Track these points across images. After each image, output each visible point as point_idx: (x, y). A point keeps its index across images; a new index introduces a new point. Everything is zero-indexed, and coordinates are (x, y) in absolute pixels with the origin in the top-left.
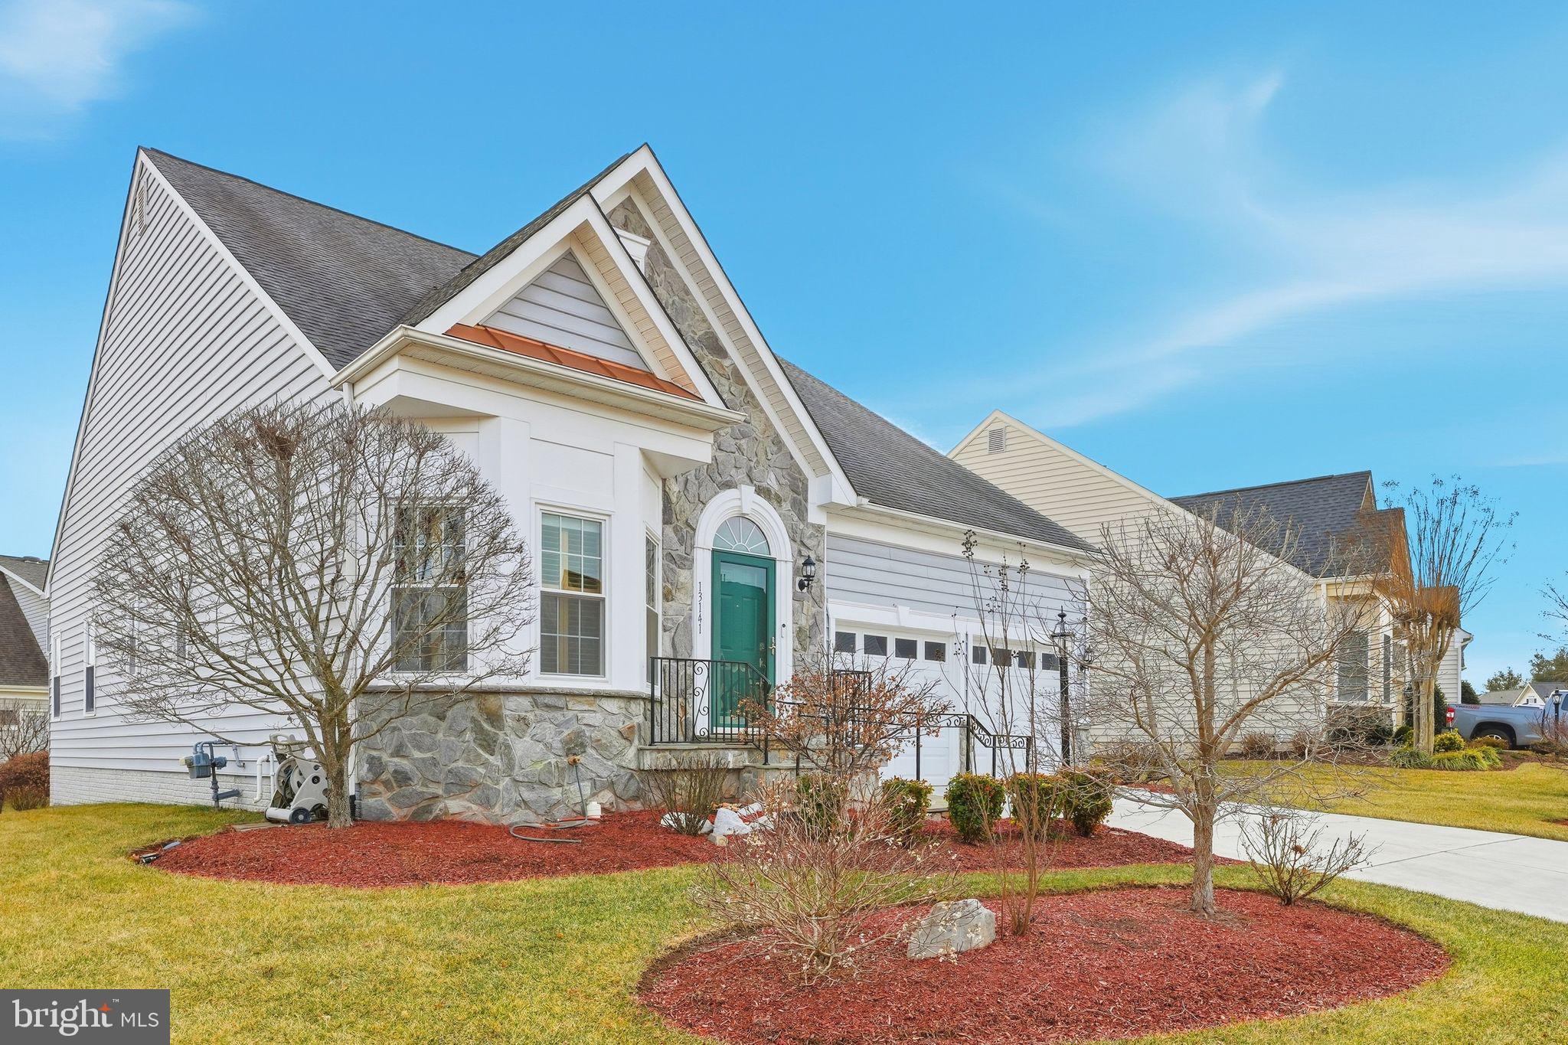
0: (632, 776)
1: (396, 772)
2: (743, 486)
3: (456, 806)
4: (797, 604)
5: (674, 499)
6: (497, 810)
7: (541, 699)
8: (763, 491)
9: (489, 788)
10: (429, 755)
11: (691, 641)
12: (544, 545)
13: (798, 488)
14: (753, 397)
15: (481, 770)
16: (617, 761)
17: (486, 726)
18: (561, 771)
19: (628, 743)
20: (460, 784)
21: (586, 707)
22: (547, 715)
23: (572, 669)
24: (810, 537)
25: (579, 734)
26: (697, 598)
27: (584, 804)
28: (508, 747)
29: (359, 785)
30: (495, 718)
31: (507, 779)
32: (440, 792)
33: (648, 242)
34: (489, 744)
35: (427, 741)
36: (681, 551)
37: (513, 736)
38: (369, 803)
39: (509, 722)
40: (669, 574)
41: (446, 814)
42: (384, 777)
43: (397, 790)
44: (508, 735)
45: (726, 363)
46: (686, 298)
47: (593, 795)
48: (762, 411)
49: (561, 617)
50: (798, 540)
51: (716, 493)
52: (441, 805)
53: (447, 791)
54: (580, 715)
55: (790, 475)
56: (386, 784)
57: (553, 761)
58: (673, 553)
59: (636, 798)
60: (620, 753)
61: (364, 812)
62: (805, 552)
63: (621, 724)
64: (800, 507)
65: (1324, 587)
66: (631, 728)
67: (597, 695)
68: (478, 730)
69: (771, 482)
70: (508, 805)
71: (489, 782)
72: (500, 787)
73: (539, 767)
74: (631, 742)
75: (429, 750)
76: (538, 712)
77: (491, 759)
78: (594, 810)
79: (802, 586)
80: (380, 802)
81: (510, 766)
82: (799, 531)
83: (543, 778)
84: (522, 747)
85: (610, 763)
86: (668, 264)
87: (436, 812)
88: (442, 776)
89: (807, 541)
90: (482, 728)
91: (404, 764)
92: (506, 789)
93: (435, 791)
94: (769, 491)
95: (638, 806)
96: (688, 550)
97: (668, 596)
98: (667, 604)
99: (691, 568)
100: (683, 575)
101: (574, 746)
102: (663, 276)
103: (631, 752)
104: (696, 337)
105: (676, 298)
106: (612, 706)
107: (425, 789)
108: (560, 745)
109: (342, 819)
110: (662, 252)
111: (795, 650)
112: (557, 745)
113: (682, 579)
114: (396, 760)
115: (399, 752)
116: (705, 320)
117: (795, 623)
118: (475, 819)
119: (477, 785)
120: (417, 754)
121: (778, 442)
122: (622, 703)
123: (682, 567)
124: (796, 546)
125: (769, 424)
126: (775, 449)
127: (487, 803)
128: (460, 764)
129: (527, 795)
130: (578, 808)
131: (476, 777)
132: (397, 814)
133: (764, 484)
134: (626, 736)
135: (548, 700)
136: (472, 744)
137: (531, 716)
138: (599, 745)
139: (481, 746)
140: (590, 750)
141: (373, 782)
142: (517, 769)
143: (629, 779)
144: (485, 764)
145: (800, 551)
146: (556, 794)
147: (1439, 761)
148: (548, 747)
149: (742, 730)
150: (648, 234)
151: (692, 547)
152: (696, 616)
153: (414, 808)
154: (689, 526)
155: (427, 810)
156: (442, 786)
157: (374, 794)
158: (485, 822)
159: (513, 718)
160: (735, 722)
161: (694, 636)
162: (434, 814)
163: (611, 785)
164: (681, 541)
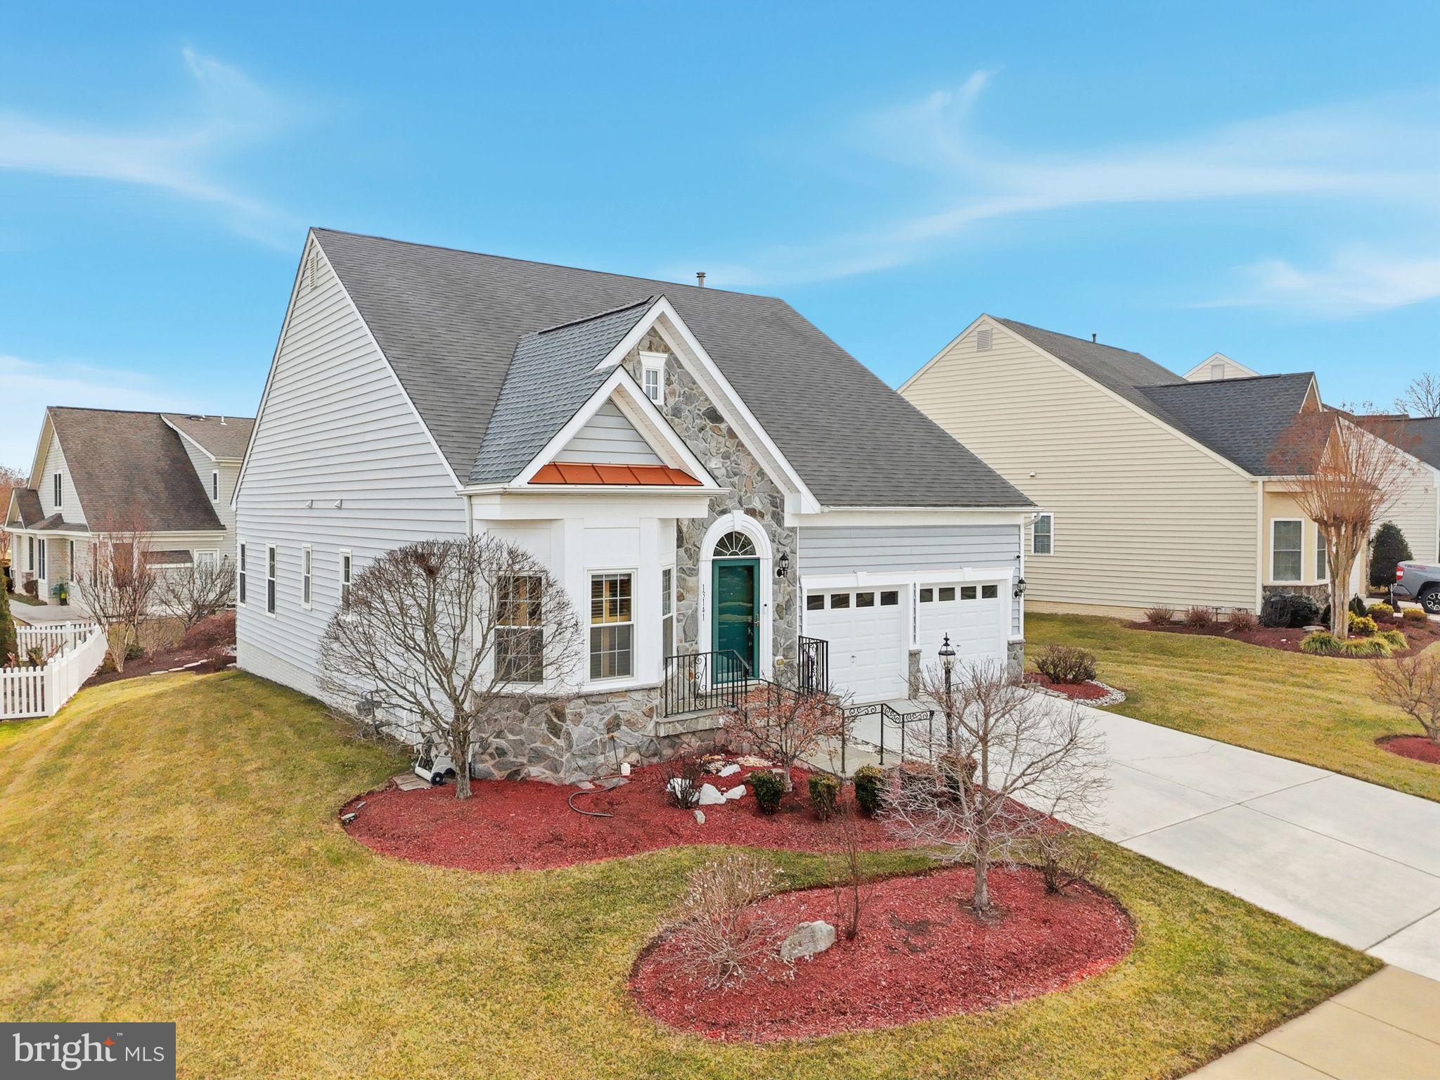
0: (652, 741)
1: (497, 748)
2: (735, 512)
3: (536, 771)
4: (777, 587)
5: (685, 529)
6: (562, 775)
7: (590, 699)
8: (751, 512)
9: (557, 760)
10: (518, 737)
11: (697, 626)
12: (593, 597)
13: (777, 504)
14: (743, 446)
15: (552, 749)
16: (641, 732)
17: (555, 720)
18: (604, 744)
19: (649, 719)
20: (538, 756)
21: (621, 699)
22: (595, 708)
23: (612, 673)
24: (786, 538)
25: (617, 717)
26: (701, 596)
27: (619, 765)
28: (569, 734)
29: (474, 756)
30: (560, 715)
31: (568, 754)
32: (525, 761)
33: (666, 355)
34: (555, 731)
35: (517, 729)
36: (689, 564)
37: (572, 726)
38: (480, 766)
39: (569, 717)
40: (682, 582)
41: (529, 776)
42: (489, 751)
43: (498, 759)
44: (568, 725)
45: (723, 426)
46: (694, 387)
47: (626, 756)
48: (749, 454)
49: (605, 641)
50: (777, 541)
51: (715, 520)
52: (526, 771)
53: (530, 761)
54: (616, 705)
55: (770, 496)
56: (491, 755)
57: (598, 738)
58: (684, 567)
59: (655, 755)
60: (644, 727)
61: (476, 773)
62: (782, 549)
63: (644, 707)
64: (778, 518)
65: (1260, 484)
66: (651, 709)
67: (628, 691)
68: (549, 721)
69: (757, 504)
70: (569, 771)
71: (557, 757)
72: (564, 760)
73: (589, 744)
74: (652, 718)
75: (518, 735)
76: (588, 707)
77: (557, 741)
78: (626, 769)
79: (779, 573)
80: (486, 766)
81: (570, 746)
82: (777, 535)
83: (591, 750)
84: (577, 732)
85: (636, 734)
86: (680, 366)
87: (523, 775)
88: (527, 751)
89: (782, 541)
90: (552, 720)
91: (502, 743)
92: (568, 761)
93: (521, 760)
94: (755, 510)
95: (655, 760)
96: (695, 563)
97: (680, 598)
98: (679, 603)
99: (697, 574)
100: (691, 581)
101: (614, 725)
102: (676, 376)
103: (651, 725)
104: (701, 413)
105: (686, 389)
106: (638, 696)
107: (515, 760)
108: (603, 727)
109: (465, 791)
110: (676, 359)
111: (774, 621)
112: (601, 727)
113: (690, 584)
114: (497, 740)
115: (499, 735)
116: (707, 399)
117: (774, 600)
118: (548, 781)
119: (549, 757)
120: (511, 737)
121: (761, 473)
122: (645, 693)
123: (691, 575)
124: (775, 545)
125: (754, 462)
126: (759, 478)
127: (555, 770)
128: (538, 744)
129: (581, 763)
130: (615, 767)
131: (548, 753)
132: (498, 775)
133: (751, 506)
134: (649, 714)
135: (594, 699)
136: (546, 732)
137: (584, 711)
138: (630, 723)
139: (551, 733)
140: (623, 727)
141: (482, 754)
142: (574, 746)
143: (649, 744)
144: (554, 744)
145: (778, 549)
146: (601, 759)
147: (1347, 648)
148: (596, 729)
149: (730, 685)
150: (667, 349)
151: (698, 560)
152: (700, 610)
153: (509, 771)
154: (696, 546)
155: (517, 772)
156: (527, 758)
157: (483, 762)
158: (554, 783)
159: (572, 714)
160: (725, 679)
161: (699, 623)
162: (521, 776)
163: (638, 749)
164: (690, 557)
